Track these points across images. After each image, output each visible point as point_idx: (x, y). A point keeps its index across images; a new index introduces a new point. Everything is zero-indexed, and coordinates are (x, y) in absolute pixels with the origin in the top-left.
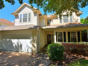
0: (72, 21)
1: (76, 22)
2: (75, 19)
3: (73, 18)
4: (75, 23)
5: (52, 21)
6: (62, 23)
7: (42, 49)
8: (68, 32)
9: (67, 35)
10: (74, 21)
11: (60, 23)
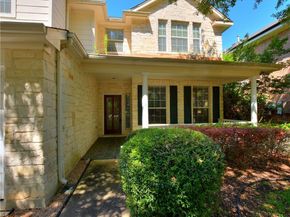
0: (198, 48)
1: (209, 52)
2: (207, 43)
3: (201, 40)
4: (206, 56)
5: (125, 40)
6: (165, 50)
7: (82, 159)
8: (185, 88)
9: (183, 98)
10: (206, 50)
11: (160, 49)
